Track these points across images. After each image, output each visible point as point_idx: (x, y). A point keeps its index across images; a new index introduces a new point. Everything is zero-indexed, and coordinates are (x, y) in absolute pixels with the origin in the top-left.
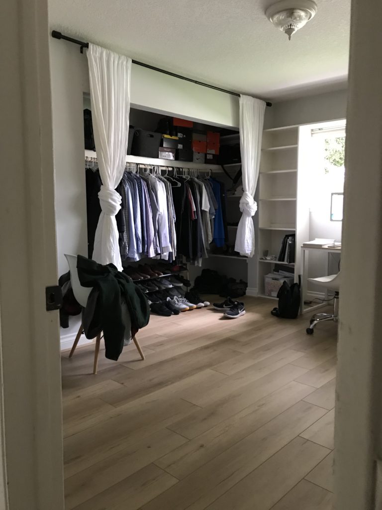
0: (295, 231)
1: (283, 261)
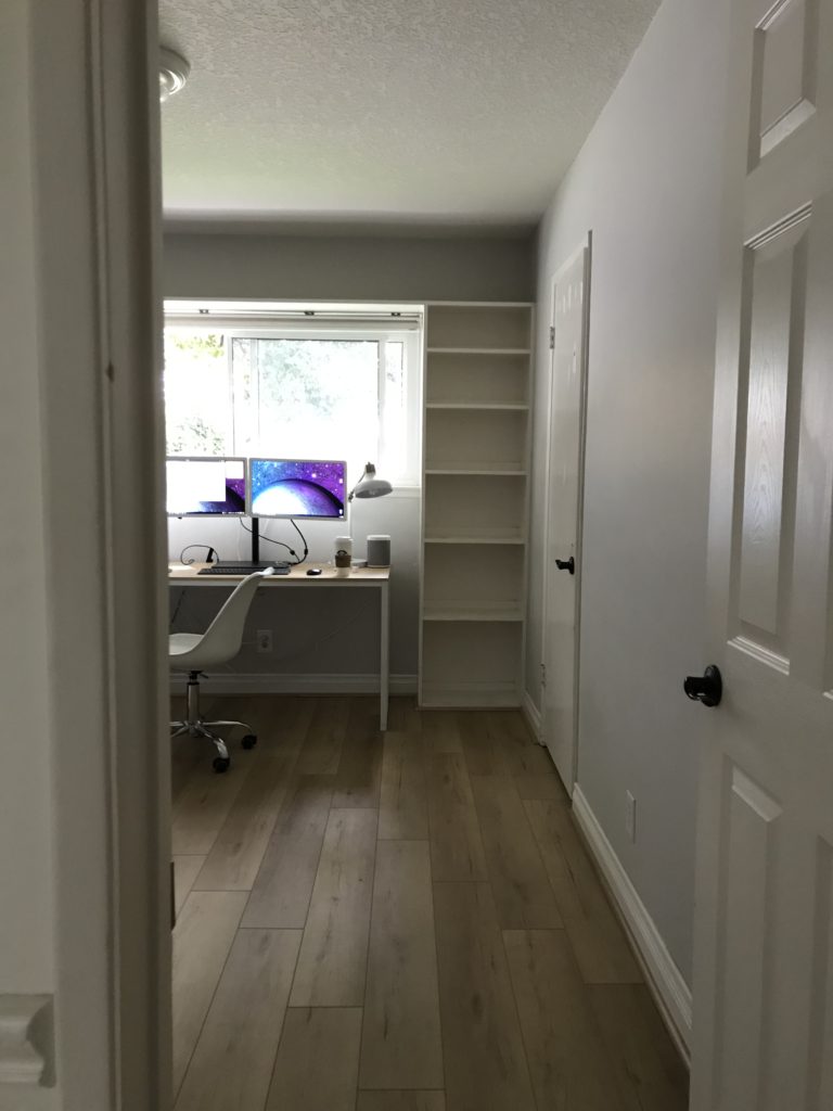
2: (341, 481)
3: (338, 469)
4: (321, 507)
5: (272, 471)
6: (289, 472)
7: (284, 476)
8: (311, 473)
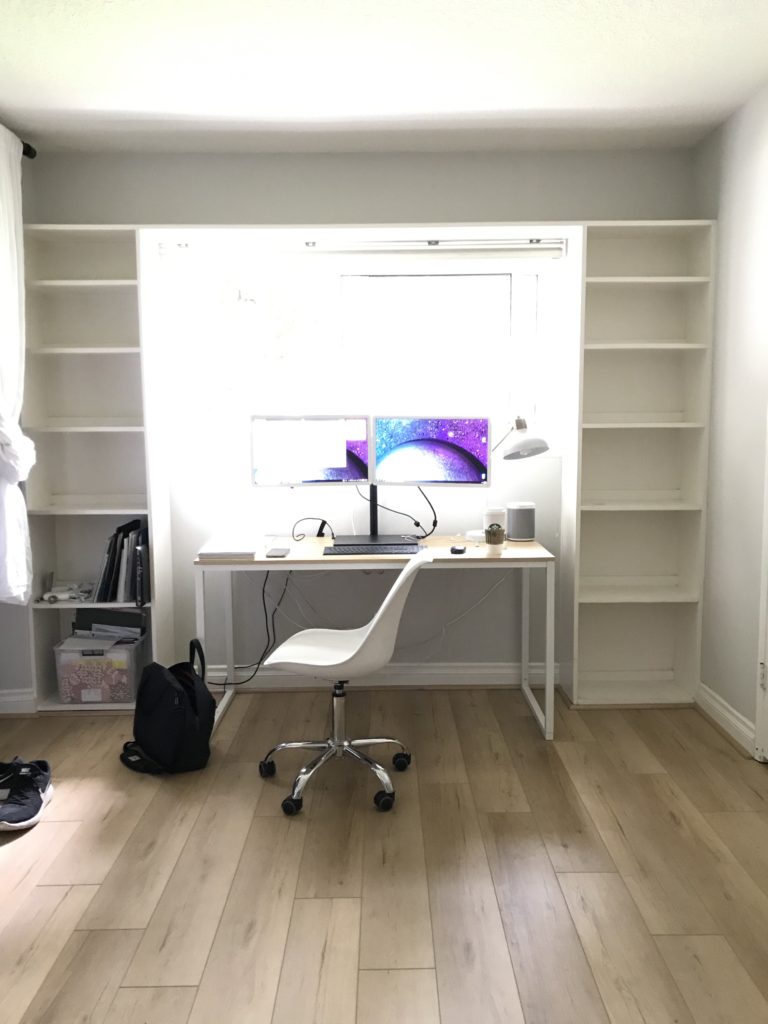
0: (145, 518)
1: (114, 598)
2: (484, 440)
3: (481, 428)
4: (459, 472)
5: (400, 431)
6: (420, 431)
7: (415, 436)
8: (447, 431)
